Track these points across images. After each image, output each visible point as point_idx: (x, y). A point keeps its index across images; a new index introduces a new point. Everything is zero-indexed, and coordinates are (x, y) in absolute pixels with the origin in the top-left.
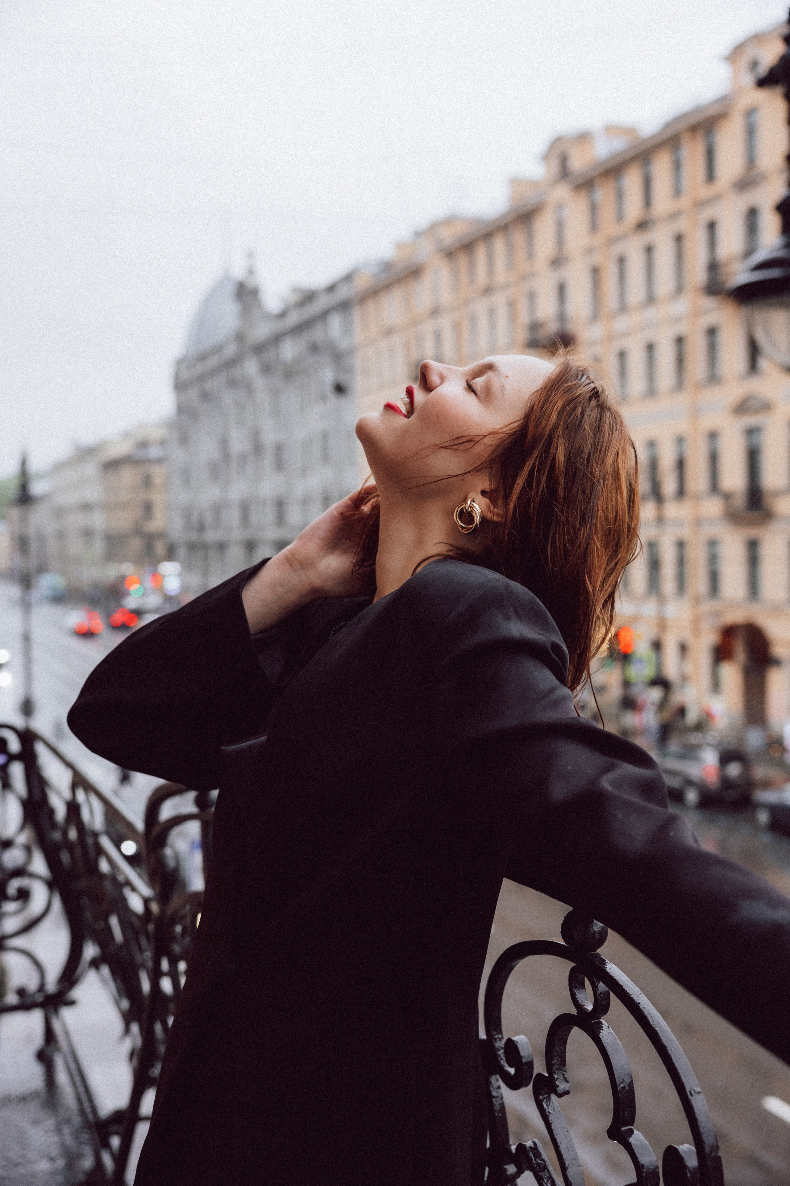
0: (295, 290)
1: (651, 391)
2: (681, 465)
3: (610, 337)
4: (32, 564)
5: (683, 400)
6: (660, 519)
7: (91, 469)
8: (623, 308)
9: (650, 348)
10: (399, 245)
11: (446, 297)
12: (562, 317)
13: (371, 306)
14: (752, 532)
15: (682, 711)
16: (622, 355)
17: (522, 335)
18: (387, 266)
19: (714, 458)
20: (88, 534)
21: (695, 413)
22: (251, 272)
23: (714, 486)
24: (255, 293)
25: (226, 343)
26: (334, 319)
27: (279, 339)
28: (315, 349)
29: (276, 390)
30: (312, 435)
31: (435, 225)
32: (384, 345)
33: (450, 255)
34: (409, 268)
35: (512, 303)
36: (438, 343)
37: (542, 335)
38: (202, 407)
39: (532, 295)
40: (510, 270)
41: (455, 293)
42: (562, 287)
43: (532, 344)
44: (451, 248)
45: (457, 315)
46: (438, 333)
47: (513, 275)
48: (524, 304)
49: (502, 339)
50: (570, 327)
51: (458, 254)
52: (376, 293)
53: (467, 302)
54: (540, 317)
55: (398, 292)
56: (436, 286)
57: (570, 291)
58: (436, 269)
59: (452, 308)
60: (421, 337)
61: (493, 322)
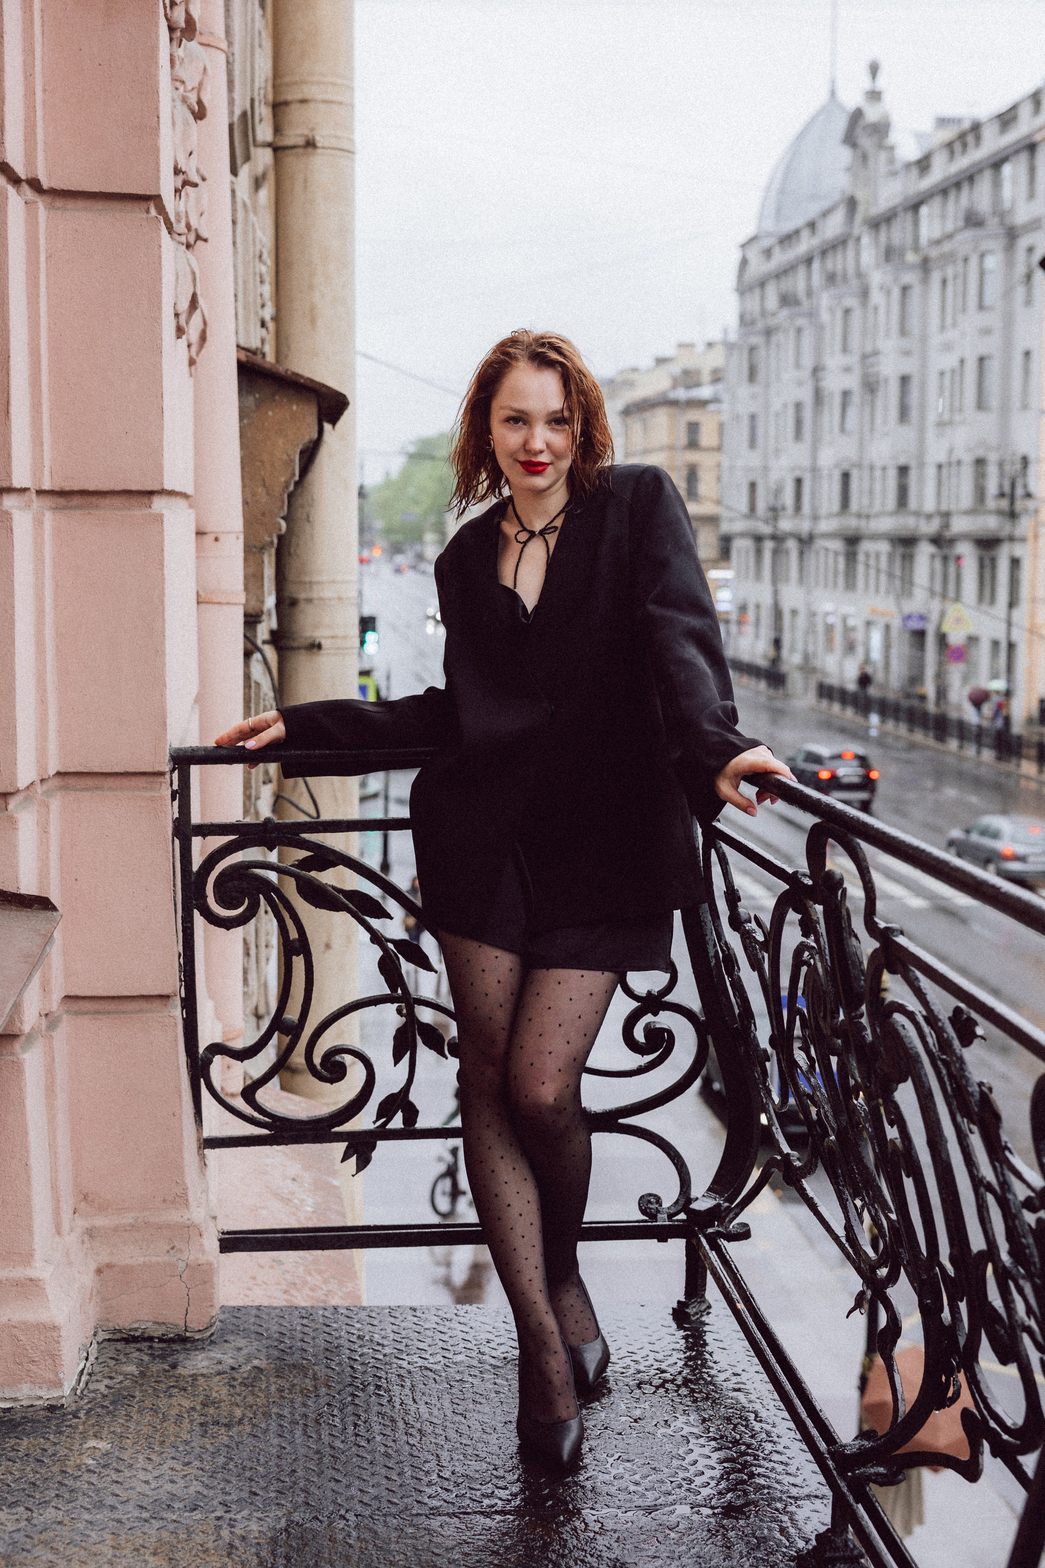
0: (943, 122)
22: (874, 96)
25: (825, 214)
26: (1007, 170)
27: (915, 207)
28: (973, 221)
29: (905, 289)
30: (962, 361)
38: (782, 316)
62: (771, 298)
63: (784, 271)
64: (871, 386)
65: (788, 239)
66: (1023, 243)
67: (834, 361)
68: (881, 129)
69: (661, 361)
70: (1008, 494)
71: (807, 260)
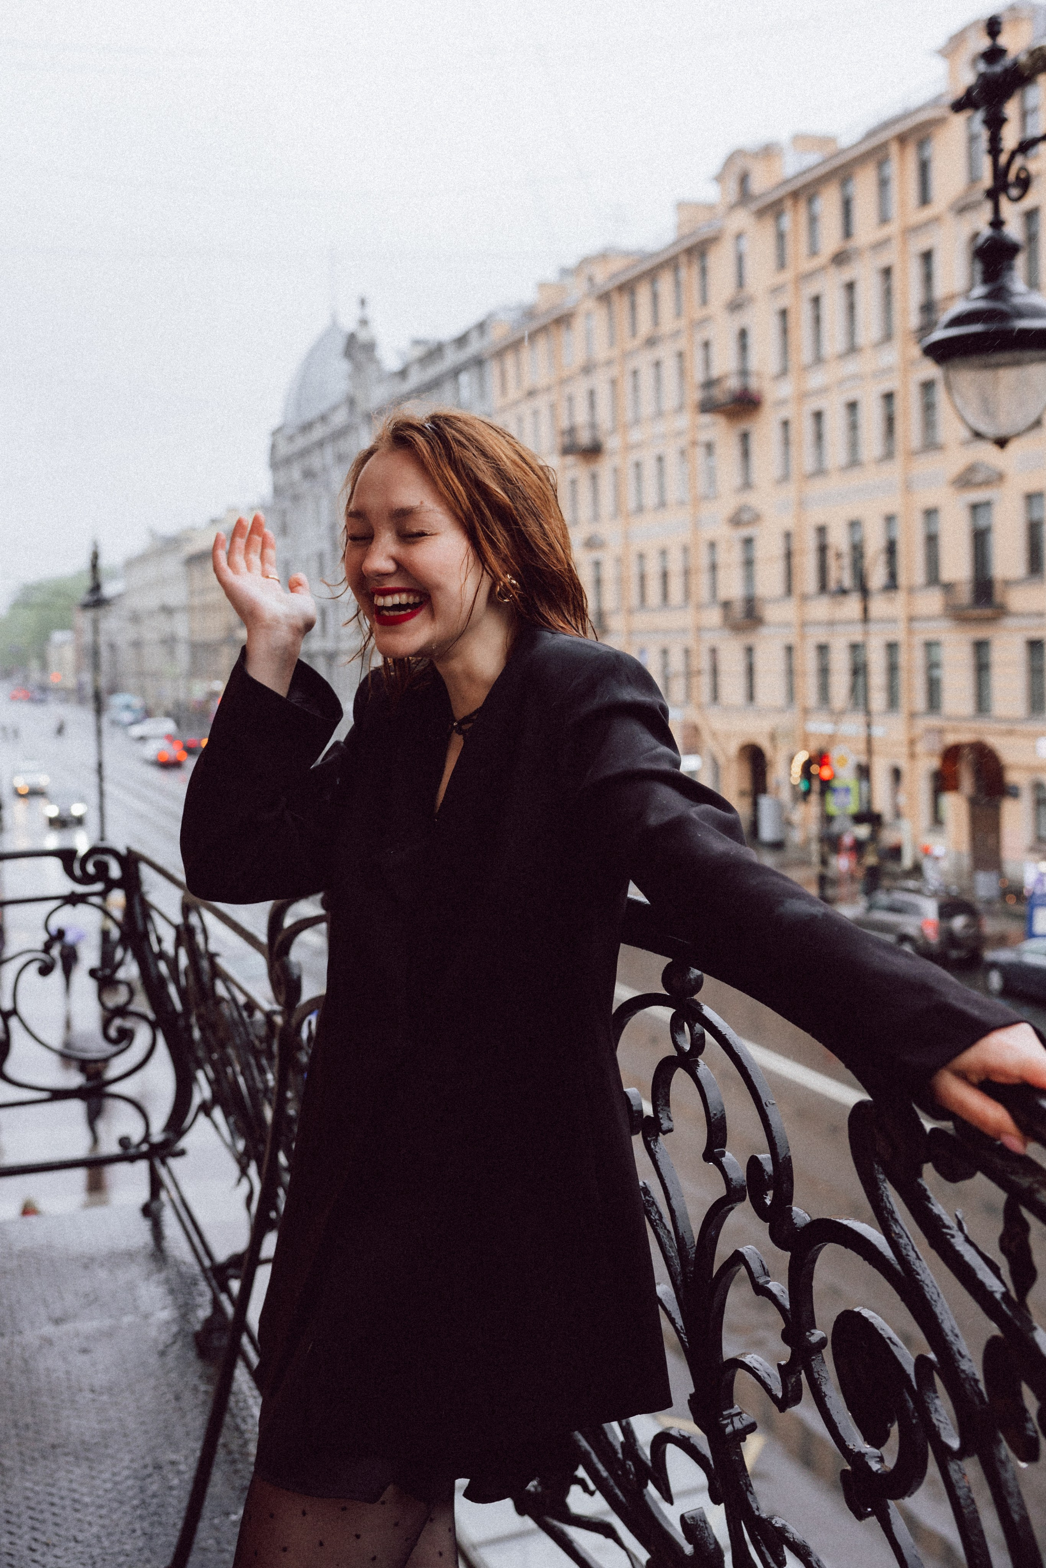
0: (417, 342)
1: (854, 462)
2: (891, 549)
3: (803, 396)
4: (104, 682)
5: (894, 471)
6: (866, 617)
7: (172, 565)
8: (819, 359)
9: (852, 406)
10: (542, 286)
11: (601, 352)
12: (744, 373)
13: (510, 361)
14: (981, 633)
15: (896, 852)
16: (818, 416)
17: (697, 395)
18: (530, 313)
19: (932, 540)
20: (169, 642)
21: (908, 487)
22: (364, 322)
23: (933, 577)
25: (334, 408)
26: (464, 378)
31: (586, 261)
32: (525, 409)
33: (605, 298)
34: (555, 315)
35: (680, 355)
36: (592, 405)
37: (719, 394)
38: (305, 487)
39: (706, 345)
40: (678, 314)
41: (612, 343)
42: (743, 334)
43: (707, 407)
44: (606, 289)
45: (615, 371)
46: (592, 394)
47: (683, 323)
48: (696, 357)
49: (670, 400)
50: (754, 384)
51: (615, 297)
52: (515, 345)
53: (626, 355)
54: (716, 371)
55: (542, 344)
56: (589, 336)
57: (753, 340)
58: (588, 315)
59: (609, 363)
60: (570, 399)
61: (658, 379)
62: (296, 473)
63: (304, 453)
65: (307, 427)
68: (370, 347)
69: (214, 521)
71: (321, 444)
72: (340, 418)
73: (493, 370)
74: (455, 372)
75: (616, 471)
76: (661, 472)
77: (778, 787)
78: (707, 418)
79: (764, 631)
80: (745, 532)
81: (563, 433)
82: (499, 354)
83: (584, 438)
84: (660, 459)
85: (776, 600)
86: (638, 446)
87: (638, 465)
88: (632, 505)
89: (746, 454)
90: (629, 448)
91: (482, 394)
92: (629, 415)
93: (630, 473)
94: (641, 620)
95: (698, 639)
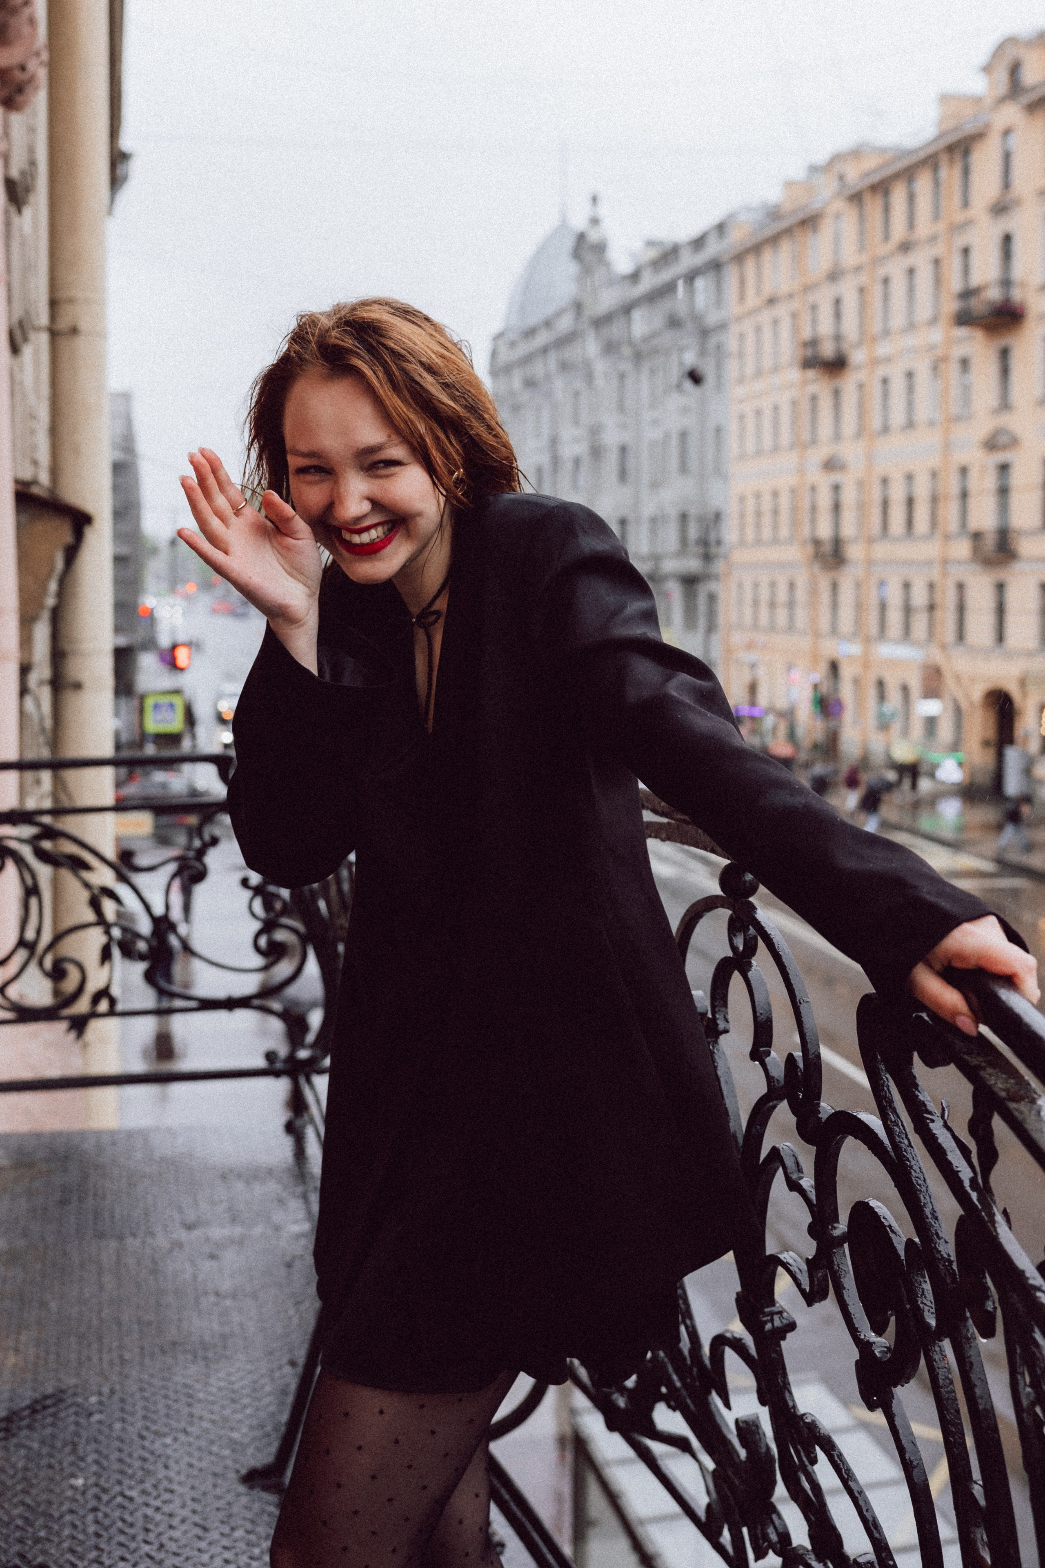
0: (650, 243)
10: (788, 184)
11: (850, 257)
12: (1006, 283)
13: (750, 264)
17: (951, 306)
18: (774, 213)
22: (594, 221)
24: (600, 248)
25: (559, 314)
26: (700, 283)
27: (627, 309)
28: (674, 322)
29: (622, 377)
30: (667, 436)
31: (837, 158)
32: (766, 317)
33: (856, 198)
34: (801, 216)
35: (937, 262)
36: (838, 315)
37: (977, 305)
38: (525, 396)
39: (966, 251)
40: (936, 216)
41: (862, 246)
42: (1007, 239)
43: (964, 319)
44: (858, 188)
45: (864, 278)
46: (838, 302)
47: (941, 226)
48: (955, 263)
49: (924, 310)
50: (1017, 295)
51: (867, 198)
52: (756, 249)
53: (877, 261)
54: (976, 279)
55: (786, 247)
56: (837, 240)
57: (1018, 247)
58: (838, 216)
59: (858, 269)
60: (814, 308)
61: (911, 289)
62: (517, 382)
63: (527, 359)
64: (596, 452)
65: (530, 333)
66: (713, 341)
67: (568, 433)
70: (704, 542)
71: (545, 350)
72: (565, 324)
73: (731, 275)
74: (691, 277)
75: (861, 386)
76: (911, 389)
77: (1026, 738)
78: (963, 332)
79: (1018, 567)
80: (1000, 457)
81: (805, 345)
82: (739, 258)
83: (828, 350)
84: (910, 375)
85: (1033, 533)
86: (888, 360)
87: (885, 381)
88: (876, 423)
89: (1005, 372)
90: (875, 362)
91: (719, 302)
92: (876, 327)
93: (876, 390)
94: (881, 550)
95: (945, 574)
